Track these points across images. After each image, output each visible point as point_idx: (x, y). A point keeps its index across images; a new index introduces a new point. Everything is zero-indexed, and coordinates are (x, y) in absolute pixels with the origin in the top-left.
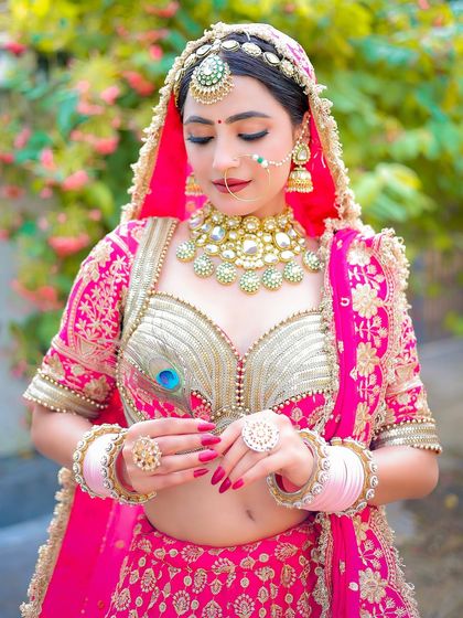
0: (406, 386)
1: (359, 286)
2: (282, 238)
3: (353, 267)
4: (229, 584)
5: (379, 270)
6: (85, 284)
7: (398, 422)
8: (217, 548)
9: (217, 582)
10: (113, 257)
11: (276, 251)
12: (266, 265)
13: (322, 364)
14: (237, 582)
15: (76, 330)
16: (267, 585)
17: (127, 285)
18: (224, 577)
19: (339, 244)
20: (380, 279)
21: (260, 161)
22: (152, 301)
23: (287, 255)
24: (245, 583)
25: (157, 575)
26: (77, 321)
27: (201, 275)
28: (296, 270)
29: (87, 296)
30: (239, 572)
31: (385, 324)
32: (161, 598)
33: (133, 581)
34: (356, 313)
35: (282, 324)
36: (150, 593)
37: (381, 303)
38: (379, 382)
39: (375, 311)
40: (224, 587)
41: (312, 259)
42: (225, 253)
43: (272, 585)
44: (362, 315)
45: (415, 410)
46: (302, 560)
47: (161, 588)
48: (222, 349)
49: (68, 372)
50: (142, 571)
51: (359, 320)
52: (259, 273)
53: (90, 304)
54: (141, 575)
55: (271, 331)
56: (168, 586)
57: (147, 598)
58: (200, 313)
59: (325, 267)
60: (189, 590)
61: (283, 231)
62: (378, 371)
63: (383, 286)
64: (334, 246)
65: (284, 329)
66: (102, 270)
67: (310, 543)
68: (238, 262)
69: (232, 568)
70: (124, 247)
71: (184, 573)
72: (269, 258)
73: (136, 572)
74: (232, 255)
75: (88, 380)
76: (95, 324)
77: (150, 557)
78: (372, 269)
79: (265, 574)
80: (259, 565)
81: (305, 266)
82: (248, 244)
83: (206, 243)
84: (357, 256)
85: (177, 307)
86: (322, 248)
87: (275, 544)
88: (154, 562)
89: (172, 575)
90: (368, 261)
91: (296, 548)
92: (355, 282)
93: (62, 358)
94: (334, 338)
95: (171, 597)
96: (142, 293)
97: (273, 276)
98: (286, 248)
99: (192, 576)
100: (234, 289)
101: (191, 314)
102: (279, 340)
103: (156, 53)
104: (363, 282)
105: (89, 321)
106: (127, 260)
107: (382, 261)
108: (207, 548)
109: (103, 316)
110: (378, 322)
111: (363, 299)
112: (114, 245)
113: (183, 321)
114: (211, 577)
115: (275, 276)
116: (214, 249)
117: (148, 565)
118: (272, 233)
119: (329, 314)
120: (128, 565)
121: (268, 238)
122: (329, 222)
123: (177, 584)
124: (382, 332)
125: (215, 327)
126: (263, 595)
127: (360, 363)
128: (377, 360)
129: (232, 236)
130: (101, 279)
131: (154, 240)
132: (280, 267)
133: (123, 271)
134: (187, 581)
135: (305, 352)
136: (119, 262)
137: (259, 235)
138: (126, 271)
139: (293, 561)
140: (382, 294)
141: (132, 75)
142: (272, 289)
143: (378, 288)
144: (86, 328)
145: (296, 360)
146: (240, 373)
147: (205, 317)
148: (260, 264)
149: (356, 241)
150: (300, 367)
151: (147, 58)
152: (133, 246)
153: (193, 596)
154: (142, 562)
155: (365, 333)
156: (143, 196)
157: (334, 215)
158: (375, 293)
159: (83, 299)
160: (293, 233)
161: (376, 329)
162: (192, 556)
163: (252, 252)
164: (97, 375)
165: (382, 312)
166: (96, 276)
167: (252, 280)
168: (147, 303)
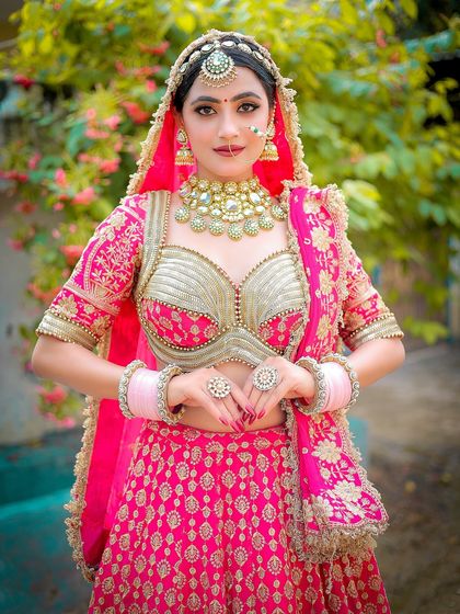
0: (367, 295)
1: (315, 229)
2: (254, 197)
3: (308, 215)
4: (218, 461)
5: (328, 216)
6: (101, 242)
7: (368, 322)
8: (211, 432)
9: (209, 458)
10: (128, 223)
11: (252, 207)
12: (246, 217)
13: (297, 288)
14: (223, 461)
15: (92, 277)
16: (247, 465)
17: (142, 242)
18: (214, 455)
19: (296, 198)
20: (329, 222)
21: (256, 131)
22: (164, 252)
23: (260, 209)
24: (230, 461)
25: (162, 448)
26: (93, 271)
27: (197, 230)
28: (268, 219)
29: (102, 252)
30: (226, 453)
31: (336, 256)
32: (166, 467)
33: (145, 453)
34: (316, 248)
35: (265, 260)
36: (157, 462)
37: (331, 240)
38: (336, 299)
39: (328, 247)
40: (214, 464)
41: (278, 211)
42: (214, 212)
43: (250, 466)
44: (319, 249)
45: (377, 311)
46: (273, 453)
47: (166, 459)
48: (223, 282)
49: (81, 310)
50: (151, 446)
51: (318, 253)
52: (241, 225)
53: (105, 258)
54: (151, 448)
55: (258, 266)
56: (171, 458)
57: (155, 466)
58: (202, 257)
59: (287, 216)
60: (188, 461)
61: (254, 191)
62: (334, 292)
63: (332, 227)
64: (292, 200)
65: (267, 264)
66: (117, 233)
67: (281, 442)
68: (225, 217)
69: (221, 449)
70: (136, 215)
71: (184, 449)
72: (247, 212)
73: (147, 446)
74: (219, 212)
75: (96, 317)
76: (109, 273)
77: (157, 435)
78: (322, 216)
79: (245, 457)
80: (241, 450)
81: (273, 216)
82: (230, 203)
83: (198, 205)
84: (310, 207)
85: (185, 254)
86: (283, 203)
87: (254, 437)
88: (159, 439)
89: (174, 450)
90: (318, 210)
91: (269, 443)
92: (311, 226)
93: (77, 299)
94: (302, 265)
95: (174, 466)
96: (154, 247)
97: (253, 225)
98: (258, 204)
99: (190, 451)
100: (224, 237)
101: (195, 258)
102: (264, 272)
103: (150, 87)
104: (317, 226)
105: (104, 271)
106: (139, 224)
107: (330, 210)
108: (203, 431)
109: (117, 267)
110: (331, 254)
111: (319, 238)
112: (127, 214)
113: (191, 264)
114: (205, 454)
115: (254, 225)
116: (204, 210)
117: (155, 441)
118: (247, 193)
119: (297, 248)
120: (141, 441)
121: (244, 197)
122: (286, 183)
123: (179, 457)
124: (334, 262)
125: (215, 266)
126: (243, 473)
127: (323, 286)
128: (333, 282)
129: (217, 198)
130: (117, 239)
131: (157, 207)
132: (256, 219)
133: (137, 232)
134: (186, 455)
135: (284, 280)
136: (133, 227)
137: (237, 195)
138: (140, 232)
139: (267, 452)
140: (332, 234)
141: (131, 105)
142: (252, 235)
143: (328, 229)
144: (101, 277)
145: (278, 286)
146: (238, 298)
147: (207, 259)
148: (241, 216)
149: (308, 196)
150: (282, 291)
151: (143, 90)
152: (142, 214)
153: (191, 467)
154: (151, 439)
155: (324, 263)
156: (148, 167)
157: (291, 177)
158: (327, 233)
159: (98, 254)
160: (262, 193)
161: (330, 260)
162: (191, 437)
163: (233, 209)
164: (103, 313)
165: (333, 247)
166: (111, 237)
167: (238, 229)
168: (160, 254)
